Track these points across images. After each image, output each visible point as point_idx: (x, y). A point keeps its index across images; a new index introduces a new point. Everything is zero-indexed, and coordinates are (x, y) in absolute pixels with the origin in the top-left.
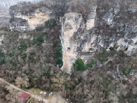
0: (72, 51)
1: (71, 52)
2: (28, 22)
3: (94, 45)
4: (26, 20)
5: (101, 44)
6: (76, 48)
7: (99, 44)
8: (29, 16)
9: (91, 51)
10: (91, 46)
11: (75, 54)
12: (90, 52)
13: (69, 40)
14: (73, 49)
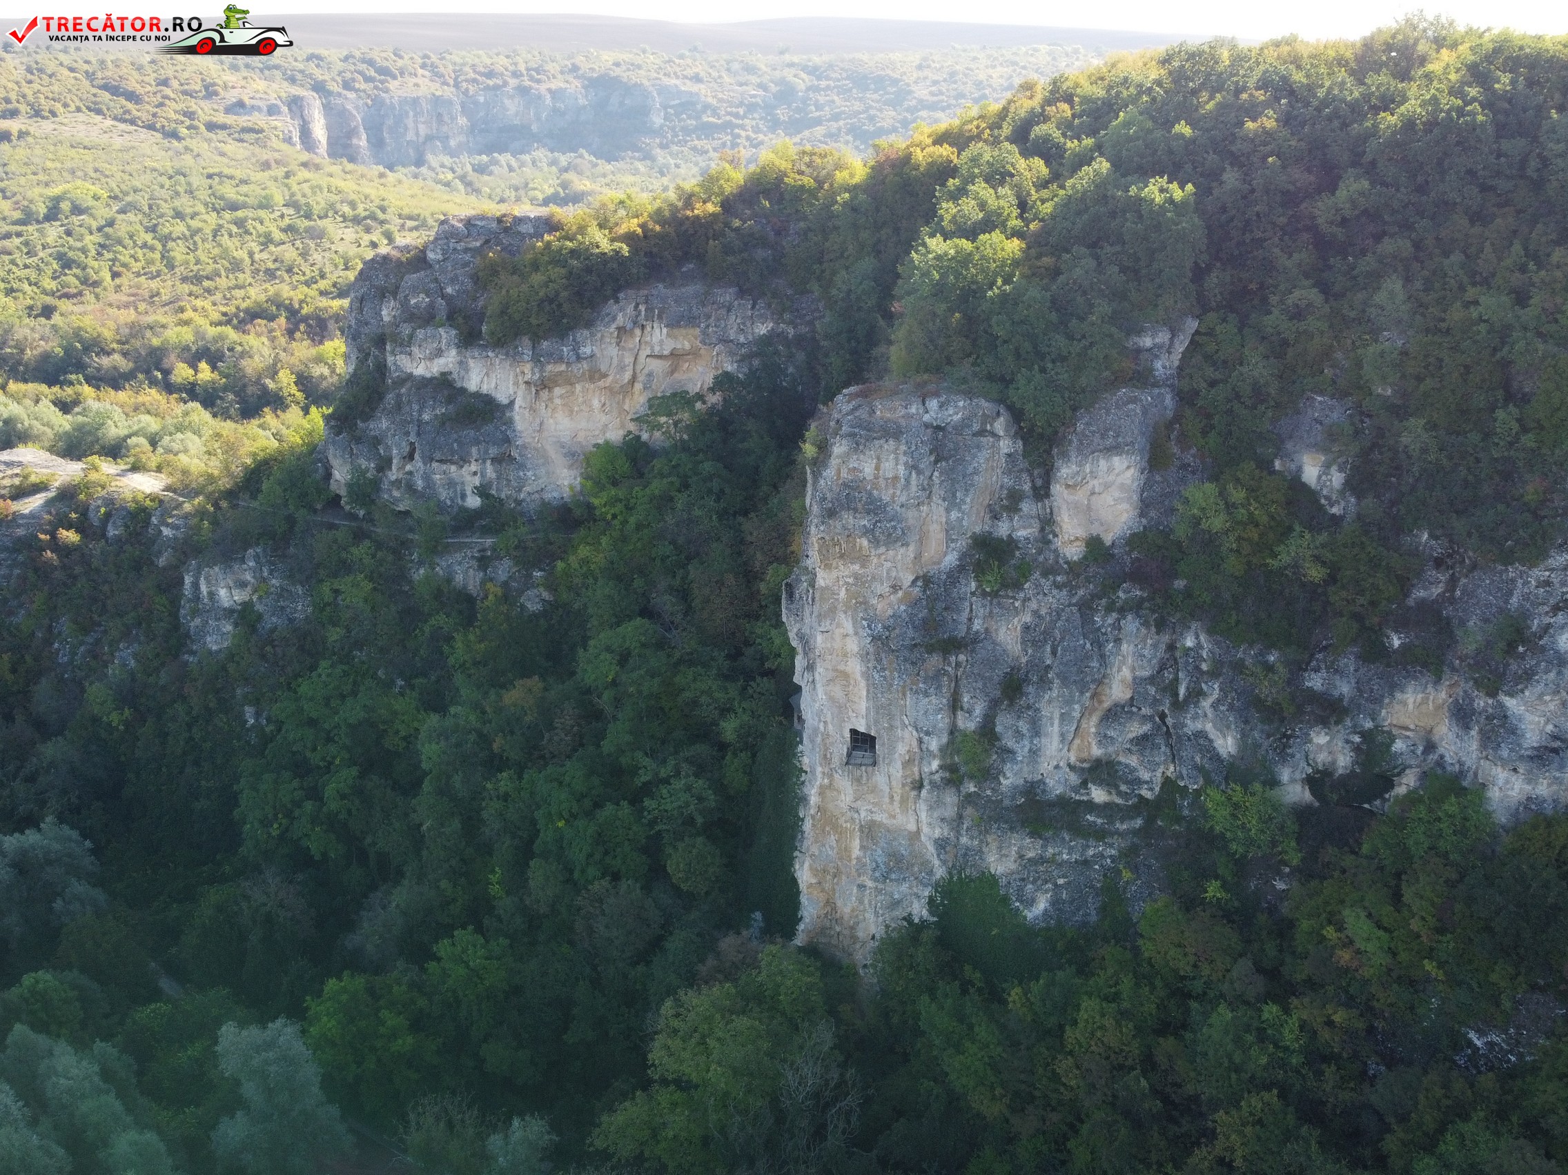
0: (897, 771)
1: (880, 779)
2: (510, 422)
3: (1136, 729)
4: (502, 398)
5: (1209, 727)
6: (934, 744)
7: (1192, 726)
8: (527, 368)
9: (1099, 795)
10: (1104, 739)
11: (923, 808)
12: (1091, 806)
13: (864, 656)
14: (902, 749)
